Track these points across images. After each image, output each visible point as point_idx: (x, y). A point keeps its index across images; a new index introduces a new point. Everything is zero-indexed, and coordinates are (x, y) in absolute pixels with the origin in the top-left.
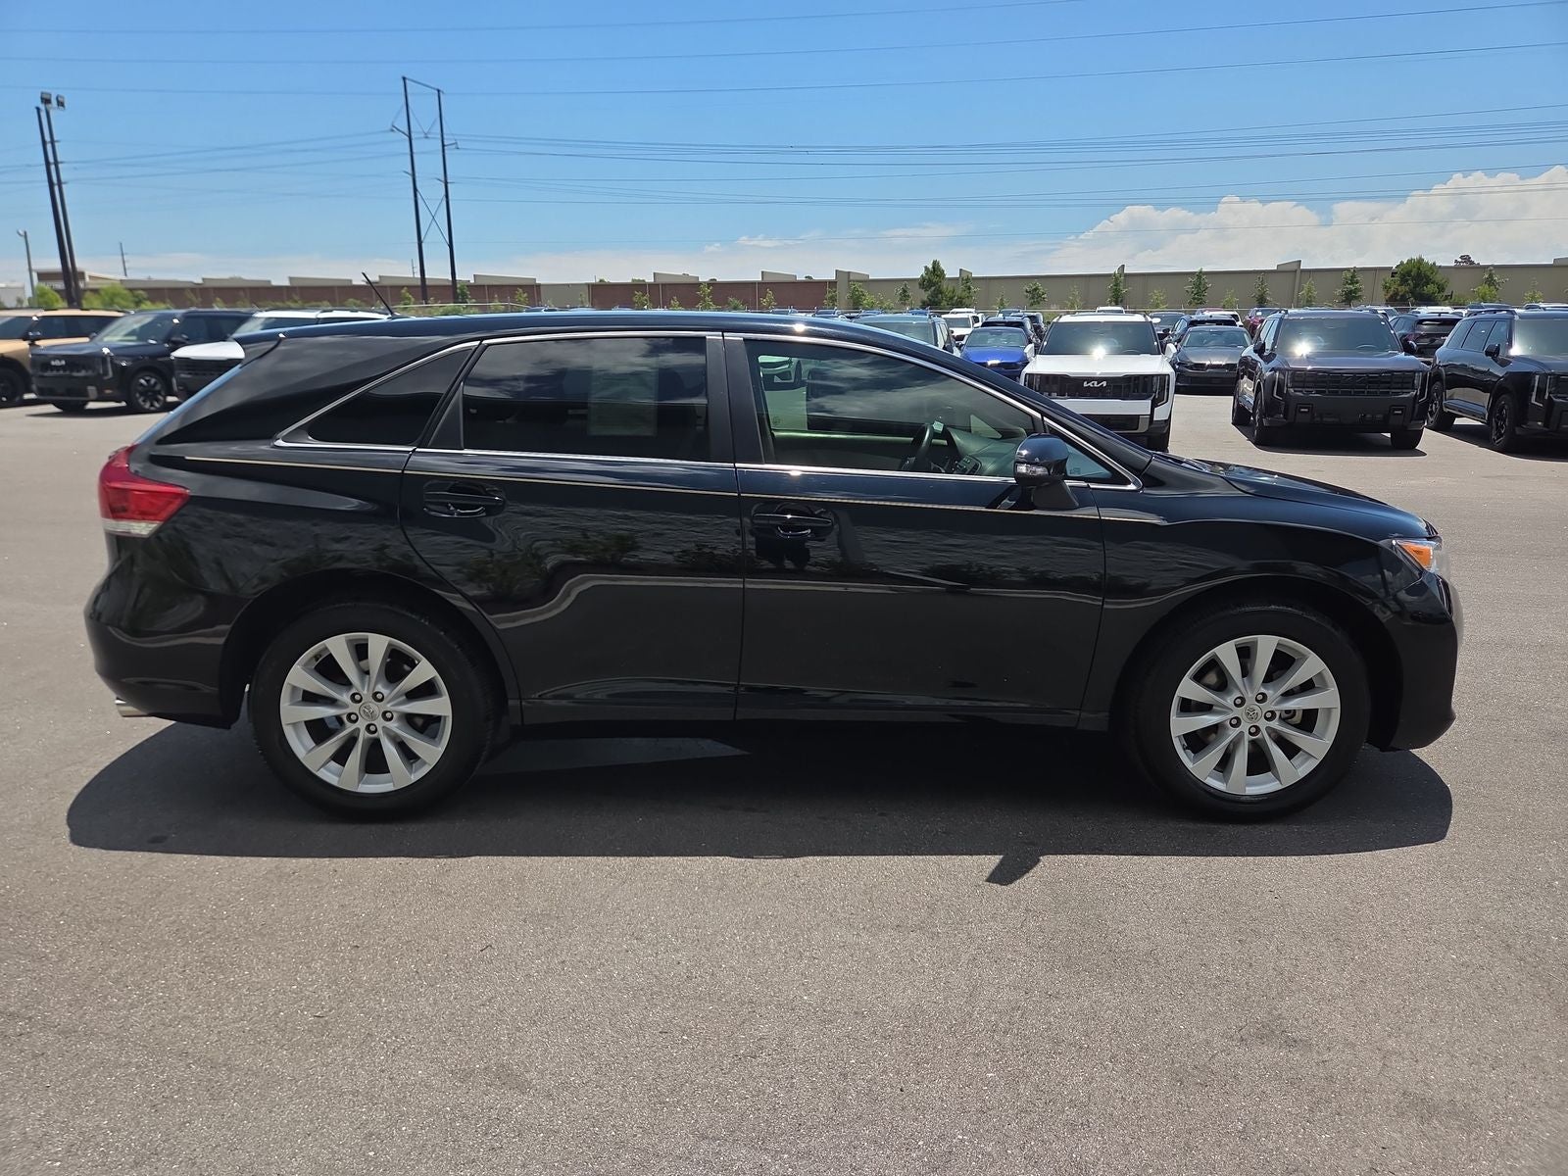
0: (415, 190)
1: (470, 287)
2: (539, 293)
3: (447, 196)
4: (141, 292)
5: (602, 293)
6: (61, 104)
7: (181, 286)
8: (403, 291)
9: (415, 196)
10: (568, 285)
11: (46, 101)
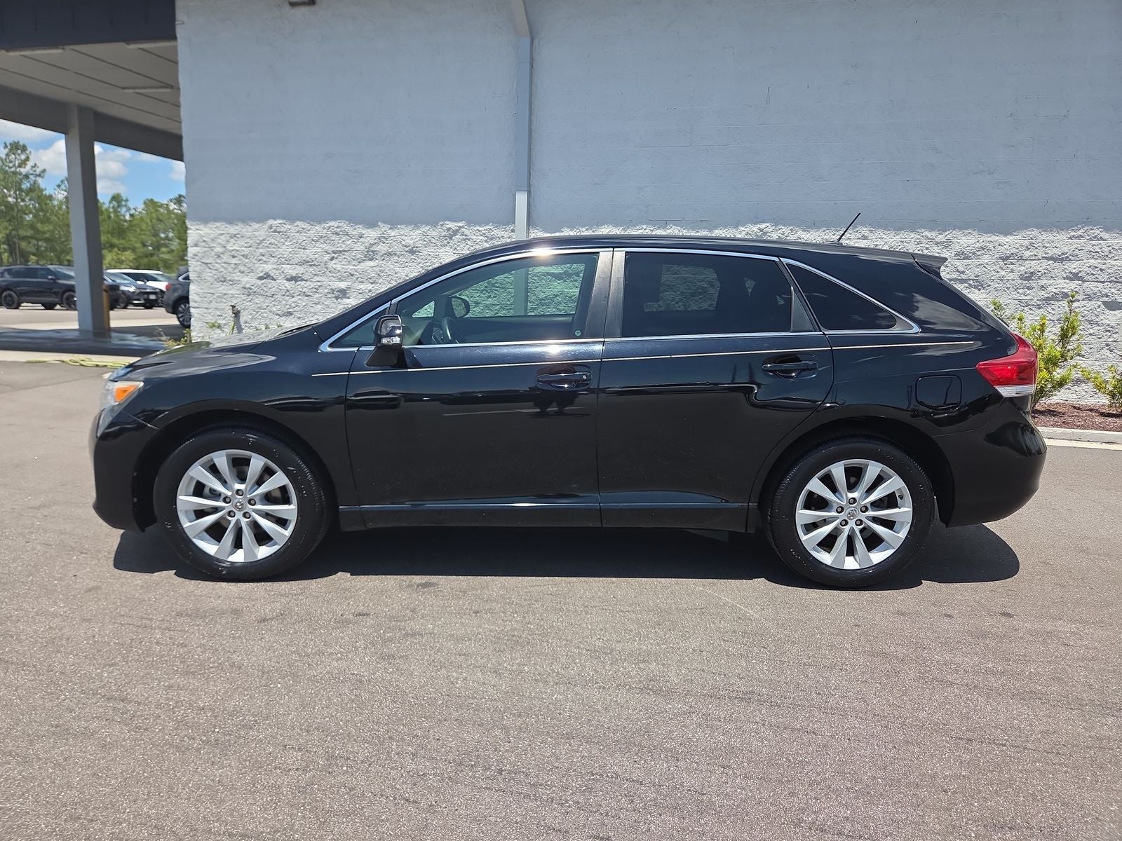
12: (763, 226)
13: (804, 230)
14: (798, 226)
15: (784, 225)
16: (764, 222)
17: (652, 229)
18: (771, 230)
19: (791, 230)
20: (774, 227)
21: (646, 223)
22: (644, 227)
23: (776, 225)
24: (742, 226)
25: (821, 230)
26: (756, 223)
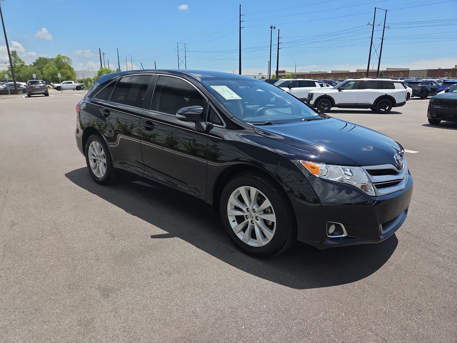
0: (372, 42)
1: (384, 72)
2: (408, 74)
3: (382, 43)
4: (295, 76)
5: (432, 73)
6: (275, 28)
7: (304, 74)
8: (363, 74)
9: (371, 44)
10: (420, 70)
11: (271, 28)
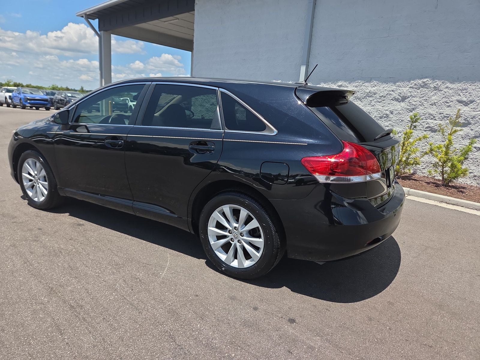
12: (425, 80)
13: (451, 83)
14: (447, 80)
15: (439, 80)
16: (426, 78)
17: (363, 82)
18: (430, 82)
19: (442, 82)
20: (432, 81)
21: (360, 80)
22: (359, 81)
23: (433, 79)
24: (413, 80)
25: (462, 83)
26: (421, 79)
